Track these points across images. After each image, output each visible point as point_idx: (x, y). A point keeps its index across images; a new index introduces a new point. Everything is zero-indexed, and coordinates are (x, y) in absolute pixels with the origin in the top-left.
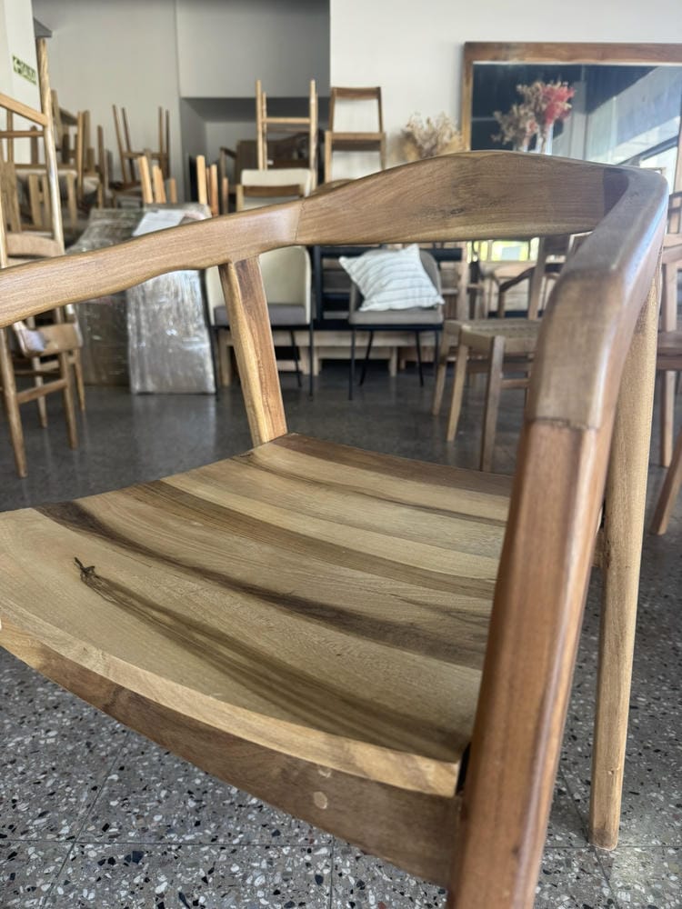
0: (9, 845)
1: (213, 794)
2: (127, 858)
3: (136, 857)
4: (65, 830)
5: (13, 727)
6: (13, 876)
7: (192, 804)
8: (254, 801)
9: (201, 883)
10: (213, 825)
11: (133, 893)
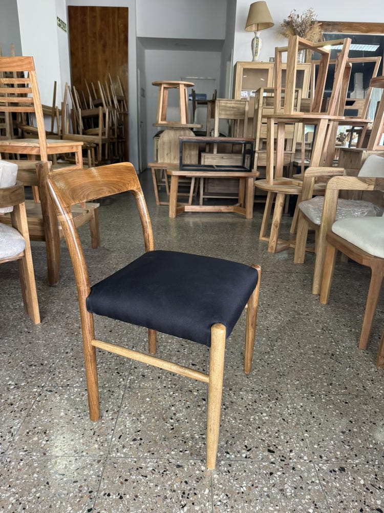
0: (288, 464)
1: (352, 442)
2: (339, 469)
3: (342, 469)
4: (306, 458)
5: (245, 411)
6: (301, 477)
7: (348, 447)
8: (371, 446)
9: (376, 480)
10: (363, 456)
11: (353, 484)
